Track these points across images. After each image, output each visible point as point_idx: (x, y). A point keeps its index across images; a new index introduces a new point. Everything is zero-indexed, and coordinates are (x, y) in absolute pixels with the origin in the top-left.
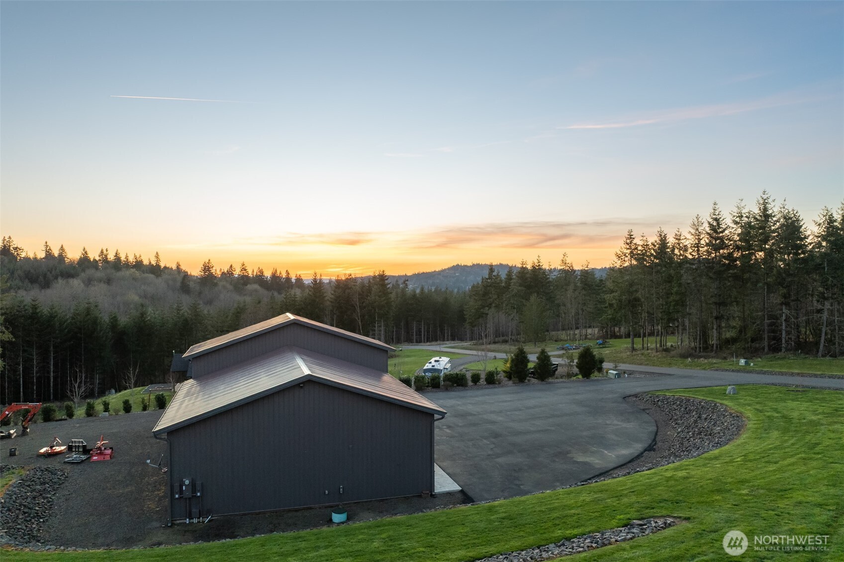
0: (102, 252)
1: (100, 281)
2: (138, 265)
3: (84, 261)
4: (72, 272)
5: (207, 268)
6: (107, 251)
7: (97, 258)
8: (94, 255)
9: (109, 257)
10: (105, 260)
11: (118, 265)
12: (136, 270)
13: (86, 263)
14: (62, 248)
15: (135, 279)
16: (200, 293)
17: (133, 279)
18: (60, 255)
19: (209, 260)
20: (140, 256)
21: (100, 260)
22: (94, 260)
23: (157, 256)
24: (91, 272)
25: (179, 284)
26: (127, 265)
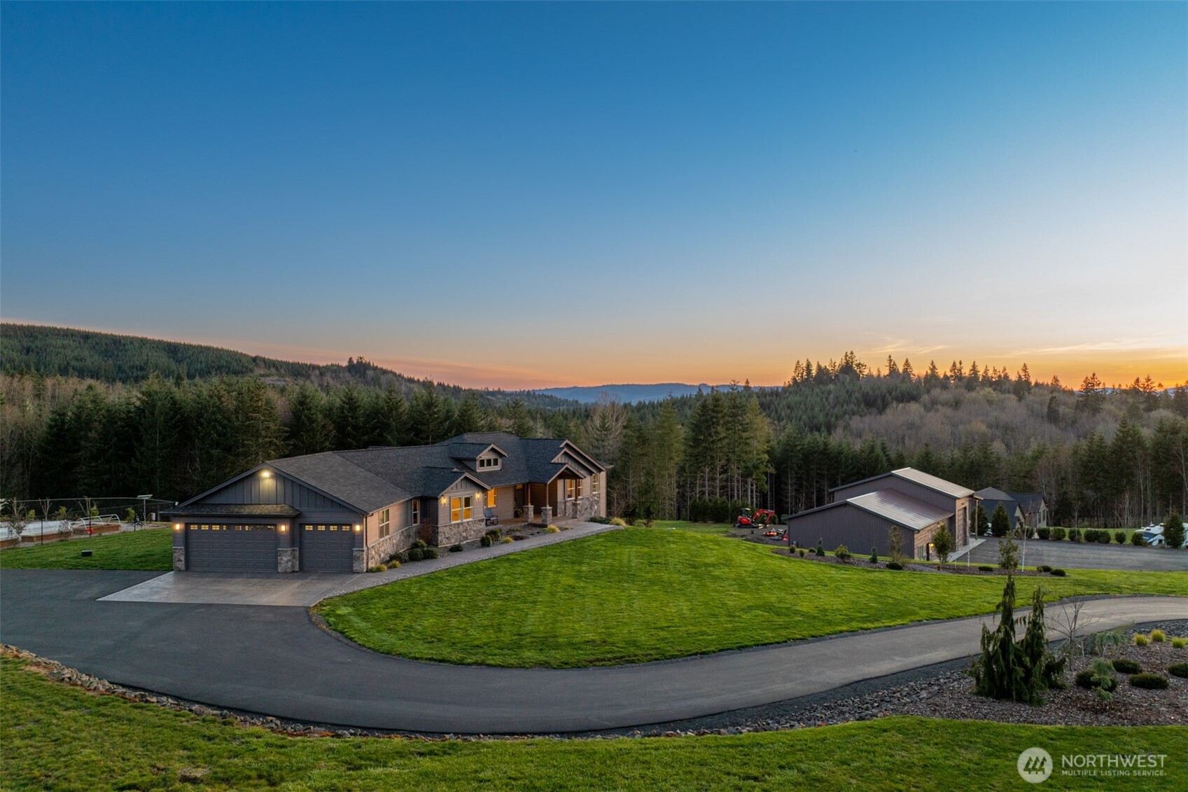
0: (954, 365)
1: (945, 404)
2: (1000, 384)
3: (932, 379)
4: (915, 392)
5: (1090, 385)
6: (961, 363)
7: (949, 374)
8: (943, 370)
9: (963, 371)
10: (959, 378)
11: (971, 382)
12: (995, 390)
13: (933, 381)
14: (907, 363)
15: (990, 402)
16: (1074, 422)
17: (988, 401)
18: (905, 370)
19: (1094, 375)
20: (1005, 369)
21: (952, 376)
22: (945, 376)
24: (936, 392)
25: (1046, 409)
26: (987, 381)
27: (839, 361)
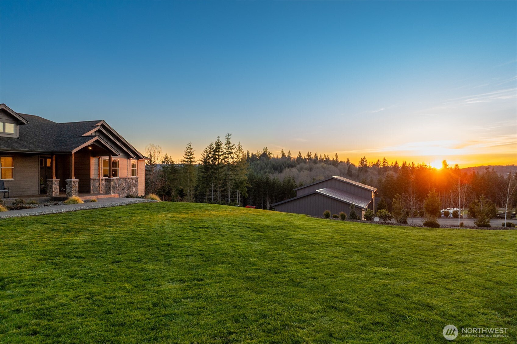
0: (308, 154)
1: (306, 169)
2: (327, 161)
3: (300, 158)
4: (293, 164)
5: (363, 161)
6: (311, 153)
7: (306, 157)
8: (304, 156)
9: (312, 156)
10: (310, 159)
11: (316, 161)
12: (325, 163)
13: (300, 160)
14: (289, 153)
15: (324, 168)
16: (358, 176)
17: (323, 168)
18: (289, 156)
19: (364, 157)
20: (328, 156)
21: (307, 158)
22: (305, 158)
23: (336, 155)
24: (302, 164)
25: (346, 171)
26: (321, 160)
27: (261, 151)
